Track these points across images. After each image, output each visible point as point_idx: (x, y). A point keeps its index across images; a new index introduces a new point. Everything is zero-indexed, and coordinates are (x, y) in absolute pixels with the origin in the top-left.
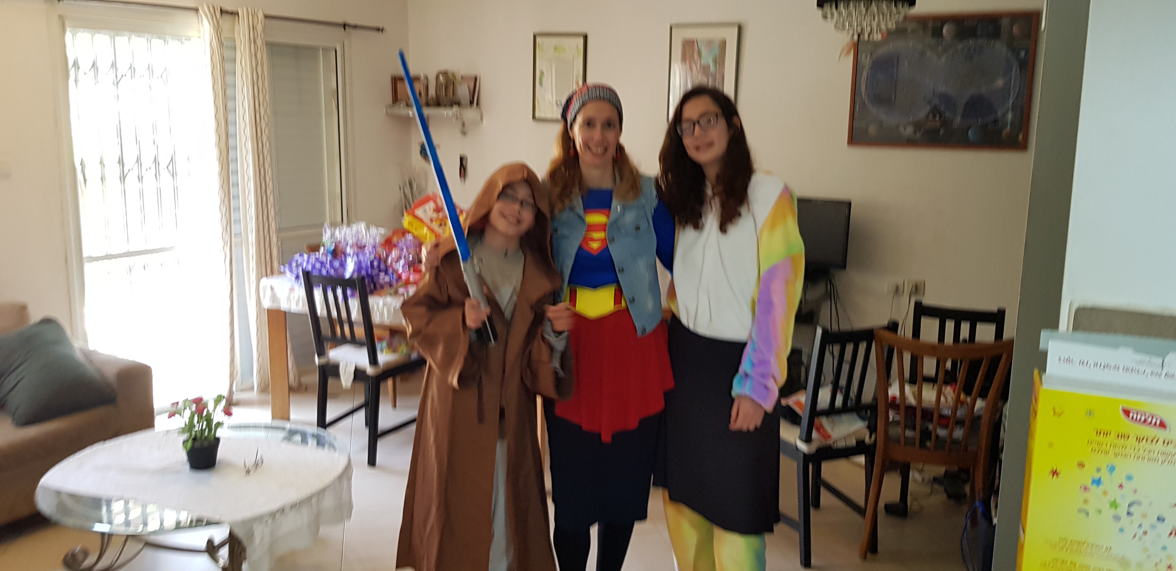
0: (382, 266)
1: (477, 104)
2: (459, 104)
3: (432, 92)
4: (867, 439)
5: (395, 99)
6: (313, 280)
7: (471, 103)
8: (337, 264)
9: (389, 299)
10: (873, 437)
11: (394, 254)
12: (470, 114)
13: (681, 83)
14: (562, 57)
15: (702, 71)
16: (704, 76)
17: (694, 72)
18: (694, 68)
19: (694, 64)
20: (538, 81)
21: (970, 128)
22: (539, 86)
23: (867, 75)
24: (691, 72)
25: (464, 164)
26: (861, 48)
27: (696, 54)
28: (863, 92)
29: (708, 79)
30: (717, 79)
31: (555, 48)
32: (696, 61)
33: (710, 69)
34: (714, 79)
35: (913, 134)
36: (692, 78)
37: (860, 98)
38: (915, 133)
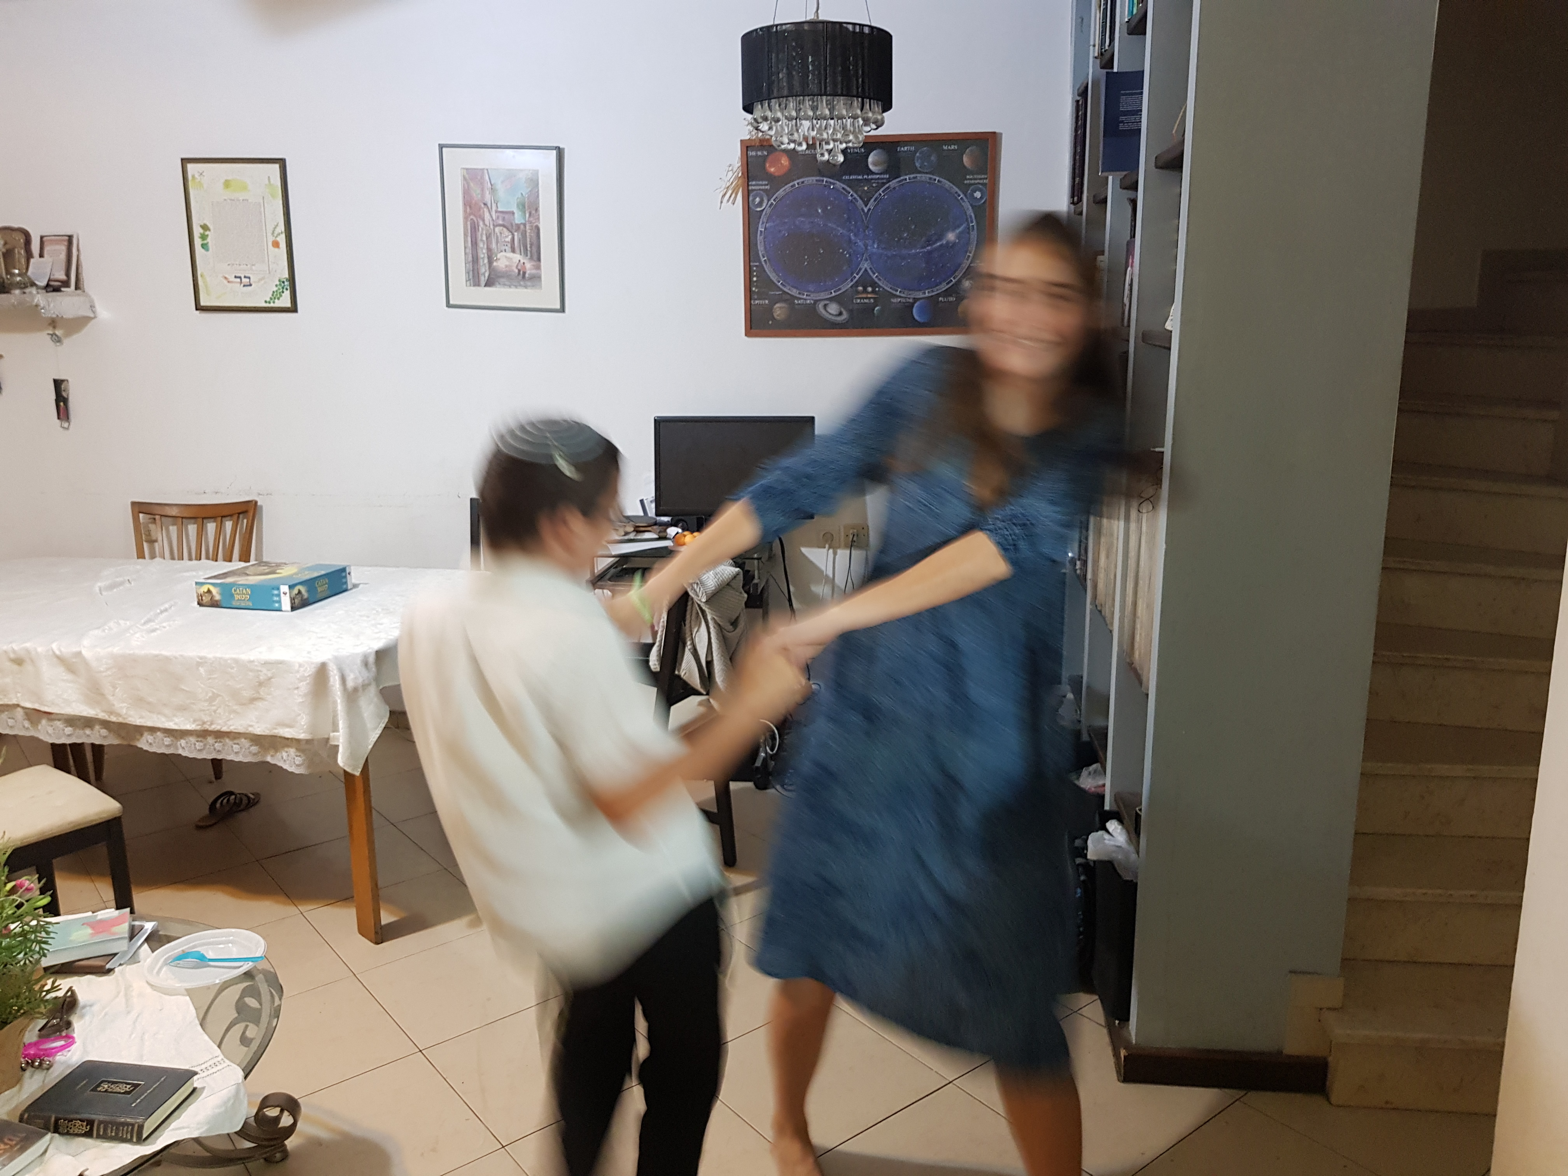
1: (78, 285)
12: (64, 301)
13: (465, 242)
14: (241, 198)
15: (501, 222)
16: (505, 229)
17: (487, 223)
18: (487, 216)
19: (486, 210)
20: (198, 242)
21: (915, 303)
22: (203, 250)
23: (765, 229)
24: (481, 223)
25: (64, 394)
26: (753, 188)
27: (487, 193)
28: (761, 255)
29: (513, 235)
30: (528, 234)
31: (227, 184)
32: (489, 205)
33: (514, 218)
34: (522, 234)
35: (836, 315)
36: (484, 232)
37: (757, 264)
38: (840, 314)
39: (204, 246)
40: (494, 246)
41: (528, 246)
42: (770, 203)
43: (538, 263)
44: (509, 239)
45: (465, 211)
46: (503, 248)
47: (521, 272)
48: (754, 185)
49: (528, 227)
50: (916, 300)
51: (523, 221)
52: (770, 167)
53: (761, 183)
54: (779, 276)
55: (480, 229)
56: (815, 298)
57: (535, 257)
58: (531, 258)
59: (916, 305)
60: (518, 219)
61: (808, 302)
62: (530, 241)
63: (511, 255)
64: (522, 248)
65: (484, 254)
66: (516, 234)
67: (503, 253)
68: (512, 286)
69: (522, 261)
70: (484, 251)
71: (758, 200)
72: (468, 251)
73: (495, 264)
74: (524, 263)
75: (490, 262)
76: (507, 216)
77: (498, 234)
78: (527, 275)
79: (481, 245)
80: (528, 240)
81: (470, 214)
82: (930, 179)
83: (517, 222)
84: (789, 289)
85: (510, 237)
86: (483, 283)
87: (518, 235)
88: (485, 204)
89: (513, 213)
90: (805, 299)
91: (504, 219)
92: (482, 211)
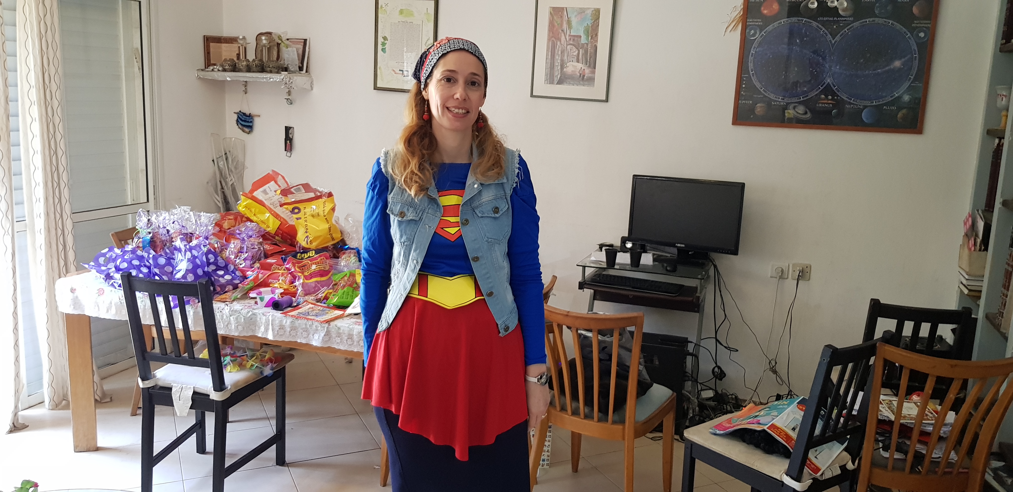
0: (221, 263)
1: (307, 72)
2: (286, 69)
3: (251, 56)
4: (850, 466)
5: (208, 63)
6: (136, 284)
7: (301, 69)
8: (162, 261)
9: (237, 306)
10: (857, 461)
11: (233, 246)
12: (299, 80)
13: (547, 55)
14: (409, 21)
15: (571, 42)
16: (574, 47)
17: (563, 42)
18: (563, 38)
19: (563, 34)
20: (380, 47)
21: (864, 109)
22: (382, 52)
23: (756, 52)
24: (559, 43)
25: (291, 136)
26: (751, 23)
27: (565, 23)
28: (750, 69)
29: (579, 51)
30: (589, 50)
31: (401, 12)
32: (565, 32)
33: (581, 40)
34: (585, 51)
35: (803, 114)
36: (560, 49)
37: (747, 75)
38: (806, 113)
39: (383, 50)
40: (565, 58)
41: (588, 58)
42: (761, 34)
43: (594, 69)
44: (576, 53)
45: (549, 35)
46: (571, 59)
47: (582, 76)
48: (750, 22)
49: (589, 46)
50: (865, 107)
51: (587, 42)
52: (764, 10)
53: (756, 20)
54: (762, 85)
55: (558, 46)
56: (787, 101)
57: (592, 65)
58: (589, 66)
59: (864, 111)
60: (583, 40)
61: (782, 103)
62: (590, 55)
63: (576, 64)
64: (584, 59)
65: (558, 63)
66: (581, 50)
67: (571, 63)
68: (575, 85)
69: (583, 69)
70: (559, 61)
71: (752, 32)
72: (548, 60)
73: (565, 70)
74: (584, 70)
75: (562, 67)
76: (576, 39)
77: (569, 50)
78: (585, 77)
79: (557, 58)
80: (589, 54)
81: (552, 37)
82: (885, 22)
83: (582, 42)
84: (769, 94)
85: (577, 52)
86: (556, 81)
87: (582, 51)
88: (562, 31)
89: (581, 37)
90: (780, 102)
91: (574, 40)
92: (560, 35)
